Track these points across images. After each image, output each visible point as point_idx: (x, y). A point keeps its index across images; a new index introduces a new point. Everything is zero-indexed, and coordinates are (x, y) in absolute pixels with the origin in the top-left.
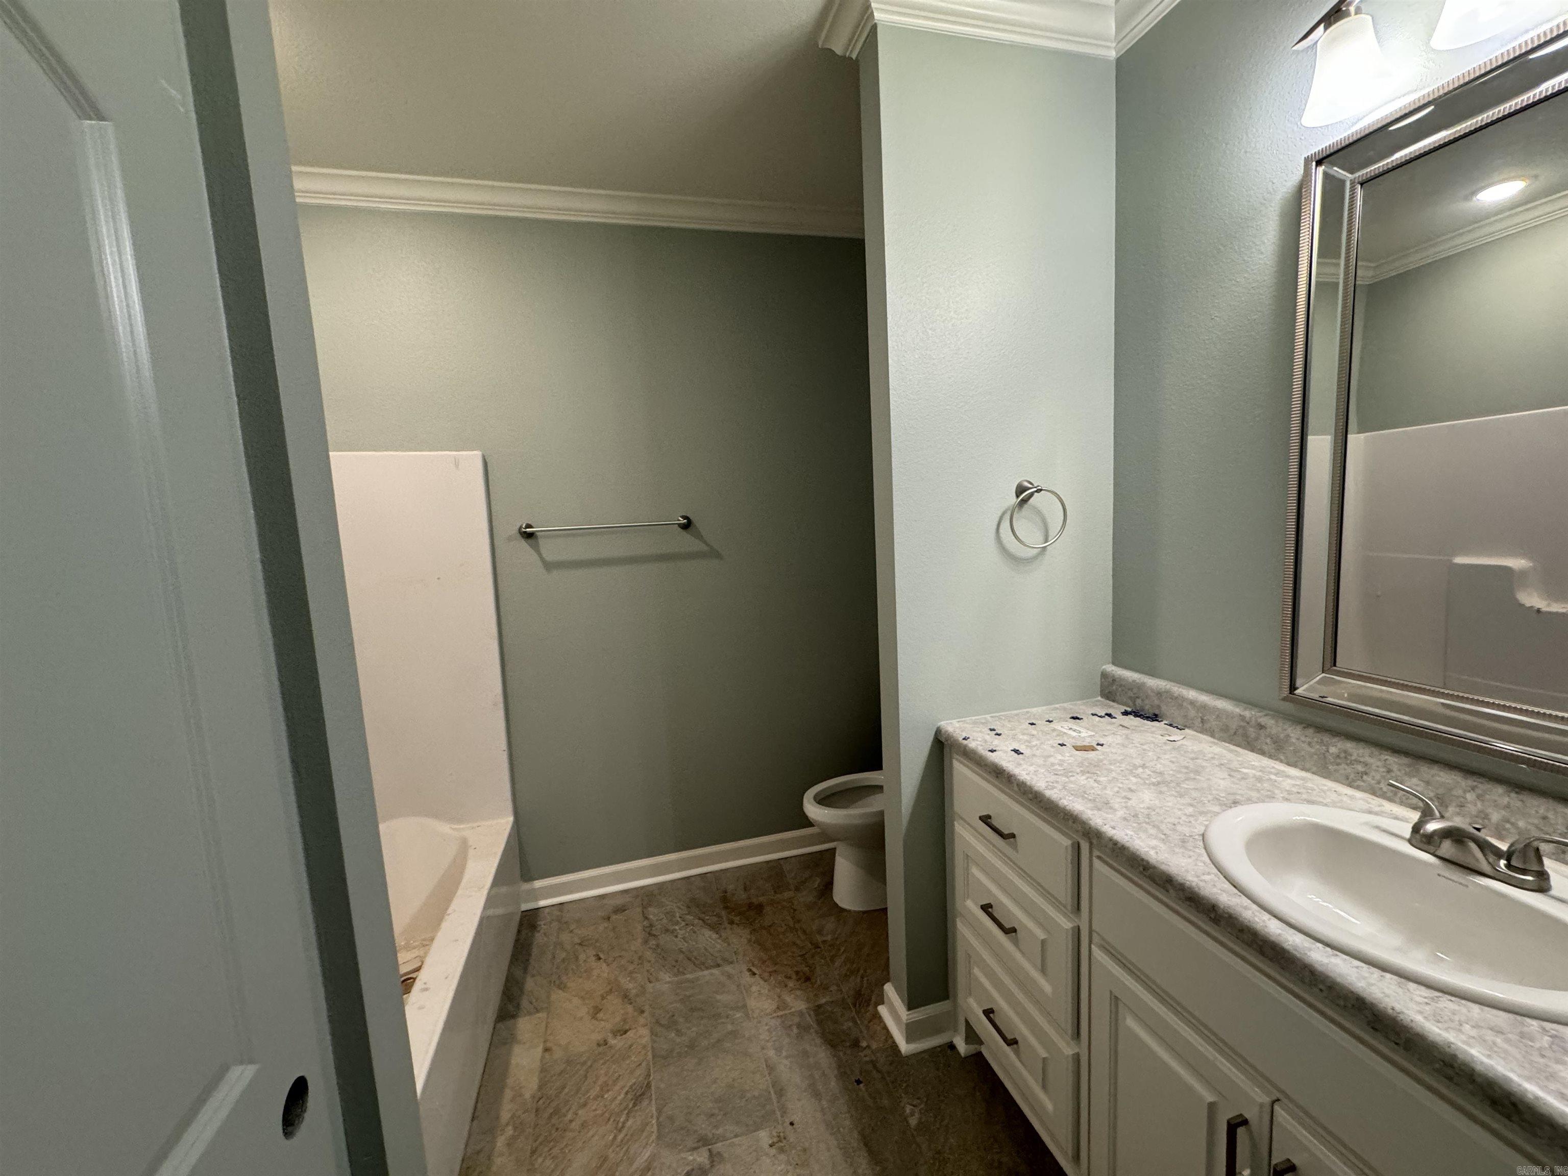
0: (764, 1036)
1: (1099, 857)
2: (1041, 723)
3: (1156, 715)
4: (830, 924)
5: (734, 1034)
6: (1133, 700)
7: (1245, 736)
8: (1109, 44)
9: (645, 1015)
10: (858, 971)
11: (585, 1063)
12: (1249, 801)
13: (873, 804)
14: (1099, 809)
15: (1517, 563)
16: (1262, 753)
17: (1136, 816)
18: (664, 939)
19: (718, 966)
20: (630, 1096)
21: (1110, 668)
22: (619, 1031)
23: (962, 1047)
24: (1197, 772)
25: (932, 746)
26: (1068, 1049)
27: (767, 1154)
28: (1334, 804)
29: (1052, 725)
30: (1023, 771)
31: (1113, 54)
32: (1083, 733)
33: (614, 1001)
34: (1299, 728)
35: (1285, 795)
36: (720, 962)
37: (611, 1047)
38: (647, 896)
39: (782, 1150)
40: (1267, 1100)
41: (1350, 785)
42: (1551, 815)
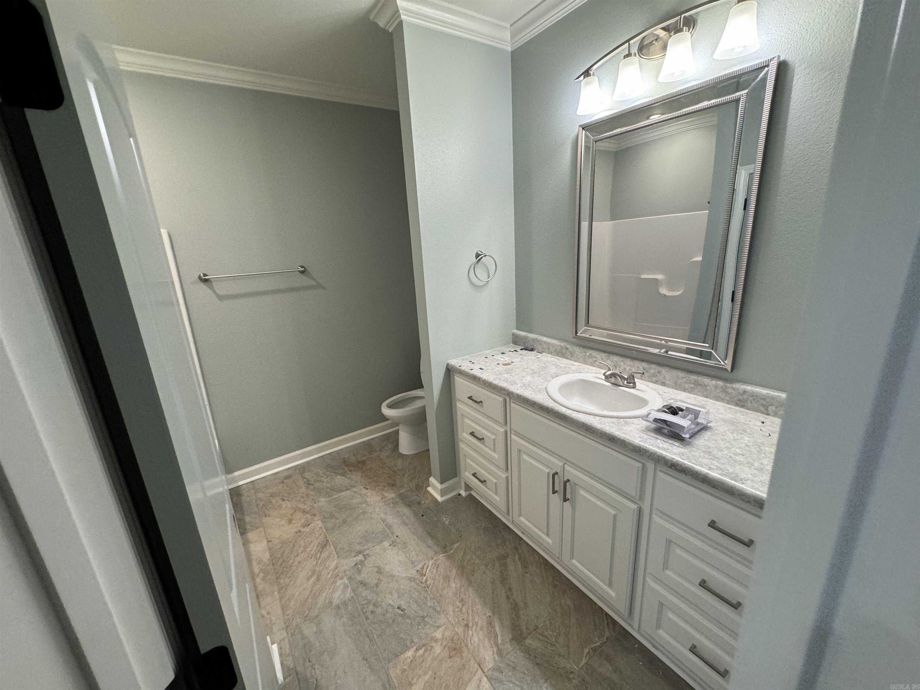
0: (377, 510)
1: (513, 402)
2: (489, 356)
3: (533, 349)
4: (399, 462)
5: (364, 513)
6: (524, 343)
7: (562, 353)
8: (508, 44)
9: (317, 516)
10: (416, 477)
11: (291, 541)
12: (561, 375)
13: (418, 404)
14: (512, 385)
15: (660, 277)
16: (567, 358)
17: (525, 385)
18: (317, 485)
19: (349, 489)
20: (319, 546)
21: (516, 331)
22: (305, 525)
23: (463, 493)
24: (546, 368)
25: (445, 372)
26: (504, 476)
27: (388, 549)
28: (586, 372)
29: (494, 357)
30: (484, 376)
31: (509, 49)
32: (506, 359)
33: (298, 515)
34: (578, 347)
35: (572, 371)
36: (349, 487)
37: (303, 532)
38: (302, 469)
39: (395, 546)
40: (563, 464)
41: (592, 366)
42: (639, 366)
